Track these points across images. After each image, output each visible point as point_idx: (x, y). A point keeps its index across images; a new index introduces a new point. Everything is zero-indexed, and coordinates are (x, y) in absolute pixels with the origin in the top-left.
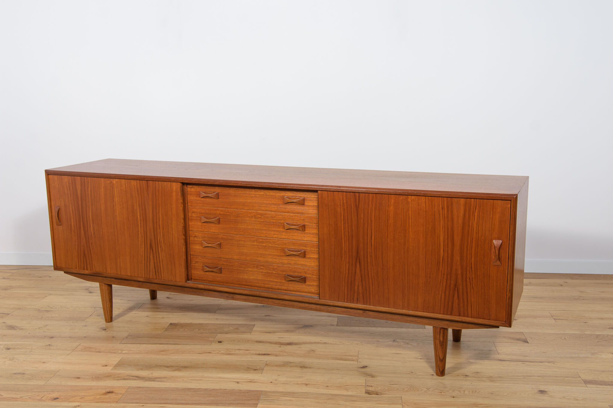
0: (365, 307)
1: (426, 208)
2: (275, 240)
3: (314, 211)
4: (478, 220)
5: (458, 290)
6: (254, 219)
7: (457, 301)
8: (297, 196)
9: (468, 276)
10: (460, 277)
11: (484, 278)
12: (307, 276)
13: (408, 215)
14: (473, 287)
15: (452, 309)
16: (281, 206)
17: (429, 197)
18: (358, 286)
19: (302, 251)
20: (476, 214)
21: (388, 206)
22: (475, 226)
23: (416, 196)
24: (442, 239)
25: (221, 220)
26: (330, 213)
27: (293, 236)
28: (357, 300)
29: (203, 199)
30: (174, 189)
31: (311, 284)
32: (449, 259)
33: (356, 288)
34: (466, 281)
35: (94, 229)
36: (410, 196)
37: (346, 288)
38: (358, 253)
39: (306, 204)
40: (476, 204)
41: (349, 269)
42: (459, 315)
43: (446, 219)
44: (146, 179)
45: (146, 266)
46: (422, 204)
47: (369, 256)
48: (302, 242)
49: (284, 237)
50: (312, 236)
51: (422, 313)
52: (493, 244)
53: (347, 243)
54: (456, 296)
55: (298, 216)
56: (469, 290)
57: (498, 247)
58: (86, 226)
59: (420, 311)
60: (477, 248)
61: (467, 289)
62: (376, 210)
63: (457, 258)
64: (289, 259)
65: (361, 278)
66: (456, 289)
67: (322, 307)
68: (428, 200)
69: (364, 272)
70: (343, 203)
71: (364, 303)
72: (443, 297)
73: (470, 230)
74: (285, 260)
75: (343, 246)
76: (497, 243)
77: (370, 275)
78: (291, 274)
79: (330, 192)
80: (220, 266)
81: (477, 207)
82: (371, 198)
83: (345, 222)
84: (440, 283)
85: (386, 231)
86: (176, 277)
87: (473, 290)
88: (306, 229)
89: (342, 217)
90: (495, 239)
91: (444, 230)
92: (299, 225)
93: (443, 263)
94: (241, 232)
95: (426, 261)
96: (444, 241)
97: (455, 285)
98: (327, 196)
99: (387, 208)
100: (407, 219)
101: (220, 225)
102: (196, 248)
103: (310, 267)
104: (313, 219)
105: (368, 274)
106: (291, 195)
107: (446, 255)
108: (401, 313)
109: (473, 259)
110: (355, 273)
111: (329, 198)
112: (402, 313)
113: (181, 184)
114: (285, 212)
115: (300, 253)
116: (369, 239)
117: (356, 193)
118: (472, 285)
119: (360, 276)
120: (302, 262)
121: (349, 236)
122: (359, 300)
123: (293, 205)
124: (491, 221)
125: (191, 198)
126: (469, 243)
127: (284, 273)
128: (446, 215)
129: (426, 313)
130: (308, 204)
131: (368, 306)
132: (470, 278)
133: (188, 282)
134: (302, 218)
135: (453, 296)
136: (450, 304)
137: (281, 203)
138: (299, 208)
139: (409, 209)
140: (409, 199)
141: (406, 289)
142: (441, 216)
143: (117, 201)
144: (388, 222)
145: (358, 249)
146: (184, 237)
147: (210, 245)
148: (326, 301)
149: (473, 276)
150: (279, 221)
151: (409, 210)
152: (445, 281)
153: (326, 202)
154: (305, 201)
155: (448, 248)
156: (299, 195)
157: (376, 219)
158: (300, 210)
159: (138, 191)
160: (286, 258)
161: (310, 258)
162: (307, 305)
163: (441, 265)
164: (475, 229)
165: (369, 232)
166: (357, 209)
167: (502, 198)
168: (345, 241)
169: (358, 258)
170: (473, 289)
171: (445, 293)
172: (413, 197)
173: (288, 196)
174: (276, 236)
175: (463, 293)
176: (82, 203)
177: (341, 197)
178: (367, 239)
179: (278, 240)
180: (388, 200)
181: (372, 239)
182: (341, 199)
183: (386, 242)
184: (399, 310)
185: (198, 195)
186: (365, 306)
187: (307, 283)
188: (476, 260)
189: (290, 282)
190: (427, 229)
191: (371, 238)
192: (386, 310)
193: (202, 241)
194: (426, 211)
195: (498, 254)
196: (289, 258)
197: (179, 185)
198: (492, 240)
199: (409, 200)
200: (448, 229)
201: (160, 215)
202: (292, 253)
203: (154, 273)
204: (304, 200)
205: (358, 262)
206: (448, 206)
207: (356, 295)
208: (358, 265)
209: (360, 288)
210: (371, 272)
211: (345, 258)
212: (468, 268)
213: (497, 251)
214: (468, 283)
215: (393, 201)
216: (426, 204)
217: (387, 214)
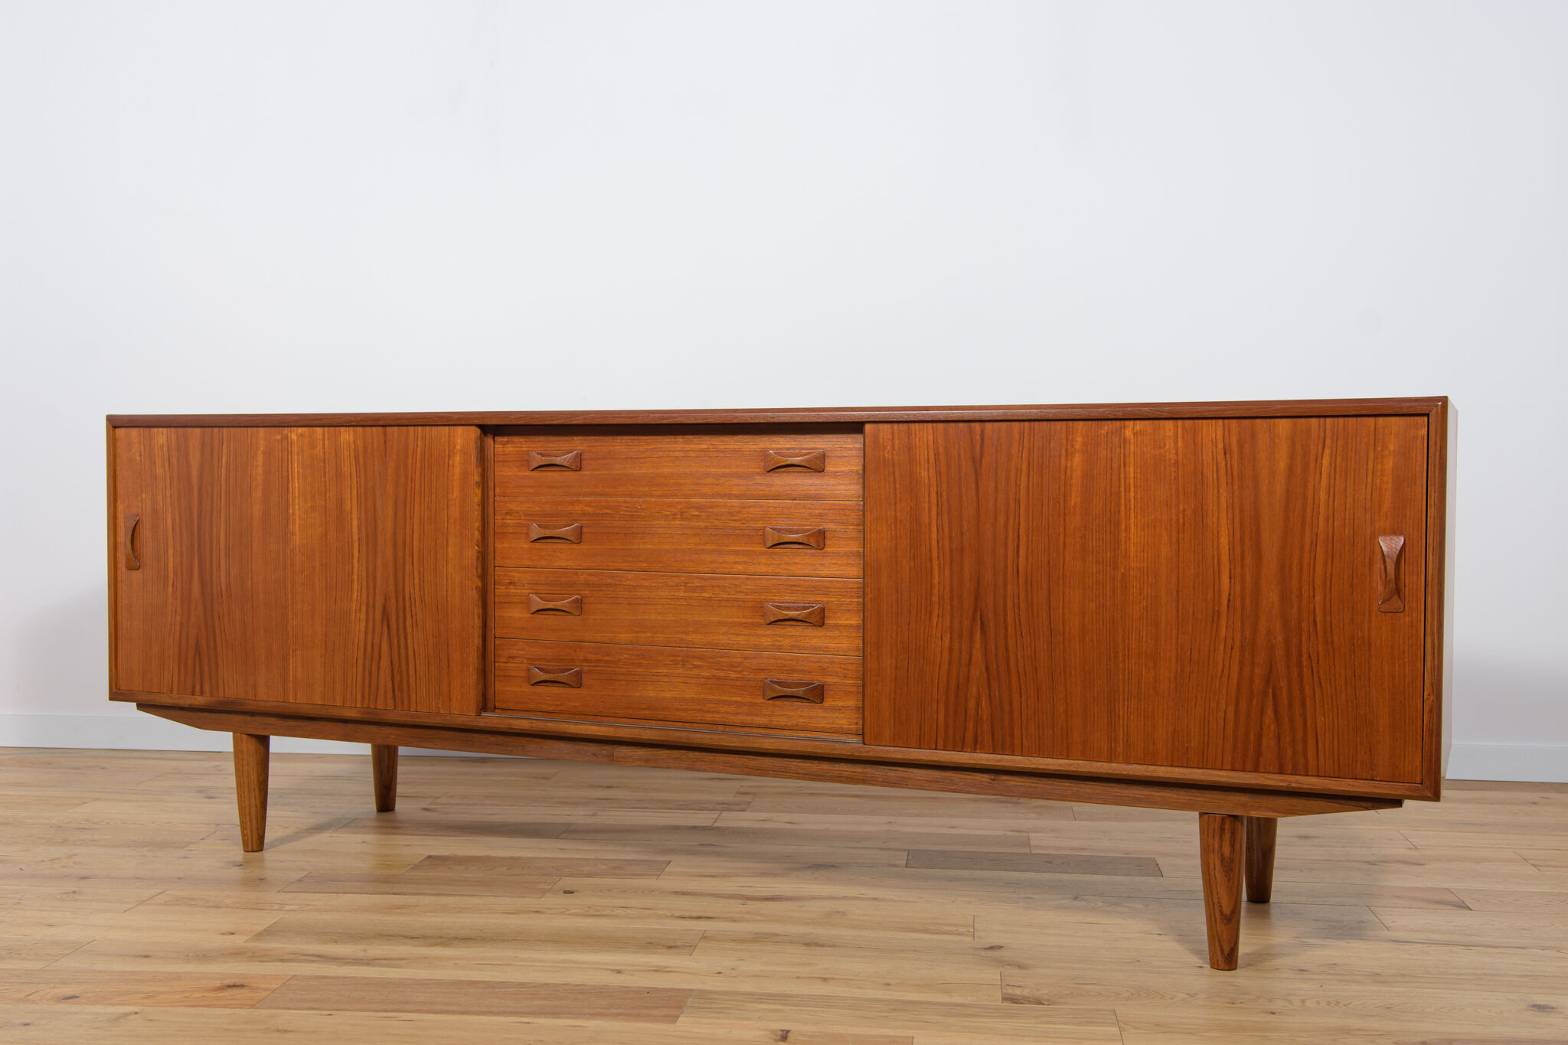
0: (998, 761)
1: (1177, 454)
2: (737, 578)
3: (852, 487)
4: (1332, 481)
5: (1274, 693)
6: (679, 523)
7: (1272, 728)
8: (804, 446)
9: (1304, 650)
10: (1280, 653)
11: (1354, 651)
12: (829, 680)
13: (1125, 478)
14: (1320, 683)
15: (1259, 753)
16: (759, 479)
17: (1188, 422)
18: (979, 698)
19: (813, 607)
20: (1325, 462)
21: (1067, 456)
22: (1323, 495)
23: (1147, 422)
24: (1224, 541)
25: (585, 530)
26: (898, 486)
27: (787, 564)
28: (976, 741)
29: (536, 474)
30: (458, 447)
31: (841, 704)
32: (1248, 602)
33: (972, 704)
34: (1300, 664)
35: (228, 573)
36: (1132, 422)
37: (942, 706)
38: (977, 598)
39: (829, 468)
40: (1325, 432)
41: (951, 650)
42: (1281, 772)
43: (1236, 482)
44: (381, 423)
45: (367, 673)
46: (1165, 444)
47: (1010, 604)
48: (816, 581)
49: (764, 569)
50: (845, 562)
51: (1170, 769)
52: (1377, 550)
53: (947, 573)
54: (1270, 712)
55: (804, 507)
56: (1308, 692)
57: (1395, 556)
58: (208, 566)
59: (1162, 765)
60: (1329, 565)
61: (1302, 690)
62: (1031, 469)
64: (776, 635)
65: (985, 675)
66: (1270, 691)
67: (870, 770)
68: (1183, 429)
69: (996, 655)
70: (936, 455)
71: (994, 750)
72: (1231, 716)
73: (1309, 511)
74: (767, 637)
75: (936, 581)
76: (1390, 545)
77: (1012, 662)
78: (783, 677)
79: (901, 425)
80: (577, 666)
81: (1328, 442)
82: (1016, 436)
83: (942, 511)
84: (1221, 677)
85: (1062, 529)
86: (450, 700)
87: (1322, 692)
88: (828, 542)
89: (934, 496)
90: (1385, 533)
91: (1230, 516)
92: (808, 530)
93: (1228, 614)
94: (641, 561)
95: (1178, 611)
96: (1232, 549)
97: (1268, 680)
98: (891, 437)
99: (1063, 461)
100: (1122, 489)
101: (581, 546)
102: (513, 616)
103: (836, 653)
104: (847, 512)
105: (1008, 660)
106: (788, 446)
107: (1238, 588)
108: (1104, 771)
109: (1319, 598)
110: (970, 660)
111: (897, 442)
112: (1110, 772)
113: (478, 431)
114: (767, 497)
115: (810, 614)
116: (1010, 555)
117: (972, 424)
118: (1319, 677)
119: (984, 670)
120: (815, 641)
121: (951, 551)
122: (979, 739)
123: (792, 474)
124: (1369, 480)
125: (504, 472)
126: (1307, 548)
127: (762, 676)
128: (1235, 473)
129: (1182, 770)
130: (834, 469)
131: (1006, 757)
132: (1310, 657)
133: (484, 714)
134: (817, 512)
135: (1262, 712)
136: (1252, 737)
137: (758, 470)
138: (810, 482)
139: (1127, 461)
140: (1127, 431)
141: (1121, 698)
142: (1222, 472)
143: (299, 488)
144: (1065, 500)
145: (978, 587)
146: (480, 584)
147: (550, 605)
148: (882, 748)
149: (1320, 649)
150: (751, 524)
151: (1127, 465)
152: (1235, 668)
153: (887, 455)
154: (827, 460)
155: (1243, 566)
156: (812, 445)
157: (1031, 495)
158: (812, 488)
159: (357, 458)
160: (768, 632)
161: (837, 626)
162: (825, 766)
163: (1223, 622)
164: (1322, 510)
165: (1010, 535)
166: (976, 471)
167: (1402, 408)
168: (939, 565)
169: (978, 614)
170: (1322, 688)
171: (1237, 705)
172: (1139, 425)
173: (778, 449)
174: (740, 567)
175: (1290, 705)
176: (200, 503)
177: (931, 437)
178: (1006, 557)
179: (747, 579)
180: (1067, 438)
181: (1018, 557)
182: (931, 444)
183: (1061, 563)
184: (1099, 764)
185: (524, 461)
186: (998, 757)
187: (828, 702)
188: (1328, 599)
189: (778, 703)
190: (1181, 516)
191: (1018, 552)
192: (1060, 765)
193: (528, 596)
194: (1177, 461)
195: (1393, 576)
196: (778, 630)
197: (474, 432)
198: (1374, 537)
199: (1128, 433)
200: (1242, 511)
201: (416, 521)
202: (787, 615)
203: (390, 694)
204: (823, 457)
205: (978, 627)
206: (1241, 444)
207: (971, 725)
208: (978, 636)
209: (984, 703)
210: (1017, 656)
211: (941, 616)
212: (1304, 626)
213: (1391, 568)
214: (1305, 669)
215: (1079, 439)
216: (1176, 443)
217: (1063, 477)
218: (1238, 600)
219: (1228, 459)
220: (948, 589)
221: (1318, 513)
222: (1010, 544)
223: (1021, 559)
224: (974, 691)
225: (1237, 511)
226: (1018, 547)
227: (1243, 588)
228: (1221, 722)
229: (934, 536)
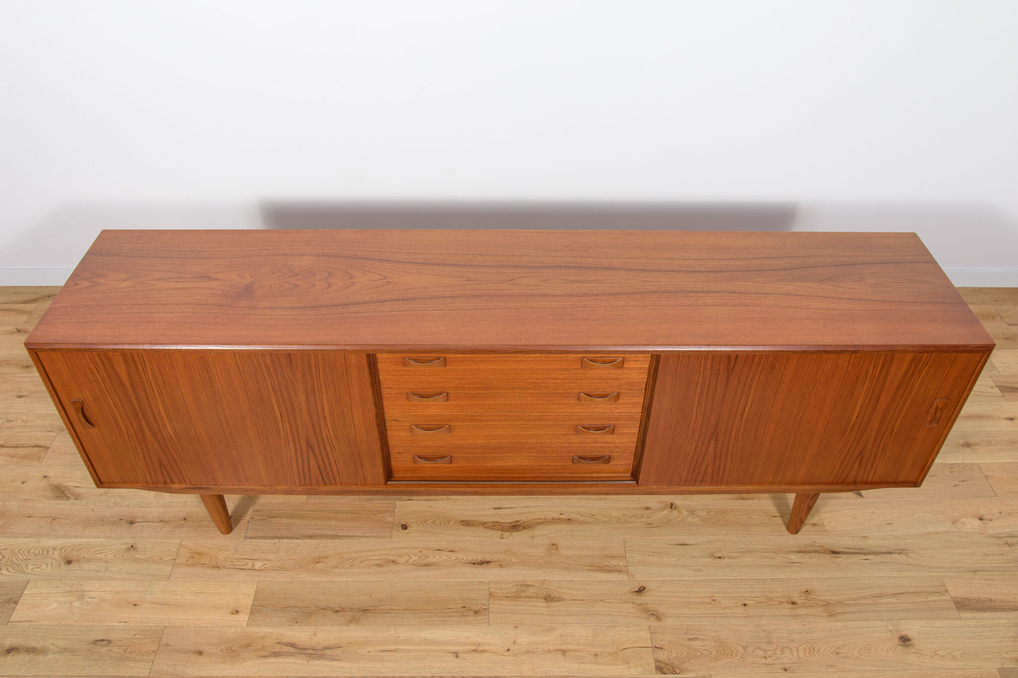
1: (847, 368)
2: (561, 415)
3: (640, 375)
5: (862, 457)
6: (519, 391)
7: (855, 469)
9: (882, 442)
10: (870, 443)
12: (615, 454)
14: (885, 453)
15: (846, 478)
16: (577, 371)
18: (707, 466)
21: (784, 369)
22: (917, 385)
24: (859, 403)
25: (450, 395)
27: (594, 408)
28: (703, 481)
31: (619, 463)
32: (862, 426)
33: (703, 469)
34: (878, 447)
37: (685, 471)
38: (715, 429)
39: (626, 366)
41: (696, 448)
43: (875, 379)
45: (301, 471)
46: (842, 364)
47: (734, 430)
48: (611, 415)
49: (577, 411)
50: (631, 406)
52: (934, 405)
53: (700, 419)
55: (607, 383)
56: (878, 455)
57: (942, 408)
60: (908, 411)
63: (875, 423)
64: (583, 438)
65: (713, 457)
68: (854, 358)
69: (721, 450)
70: (705, 369)
71: (711, 484)
73: (908, 390)
75: (693, 422)
77: (729, 452)
78: (586, 455)
80: (448, 455)
81: (929, 363)
83: (703, 392)
84: (838, 453)
86: (365, 479)
87: (884, 456)
88: (621, 397)
90: (941, 399)
91: (866, 393)
93: (850, 431)
94: (491, 409)
95: (825, 430)
96: (862, 406)
101: (446, 402)
103: (620, 444)
104: (636, 385)
107: (859, 420)
109: (898, 422)
110: (706, 452)
114: (582, 379)
118: (885, 451)
119: (713, 455)
120: (607, 440)
121: (705, 409)
123: (601, 368)
124: (943, 378)
127: (572, 454)
128: (876, 376)
134: (615, 385)
135: (853, 464)
137: (577, 367)
138: (613, 372)
142: (869, 376)
145: (718, 424)
149: (891, 440)
150: (569, 389)
152: (847, 449)
154: (625, 362)
155: (865, 413)
157: (759, 384)
158: (613, 375)
160: (578, 437)
161: (622, 433)
163: (847, 433)
164: (914, 390)
165: (742, 402)
166: (728, 373)
168: (696, 415)
169: (715, 435)
171: (843, 461)
174: (561, 410)
175: (868, 461)
177: (703, 360)
178: (737, 411)
179: (565, 415)
180: (787, 361)
181: (744, 411)
183: (768, 413)
187: (612, 463)
188: (902, 424)
190: (840, 393)
194: (846, 372)
198: (935, 400)
200: (873, 391)
203: (321, 480)
204: (623, 361)
205: (714, 440)
207: (701, 476)
208: (713, 443)
209: (710, 467)
210: (733, 450)
211: (693, 436)
212: (887, 433)
214: (880, 448)
218: (858, 426)
220: (699, 425)
222: (741, 405)
224: (705, 464)
225: (870, 392)
226: (745, 407)
227: (862, 420)
228: (832, 468)
229: (696, 403)
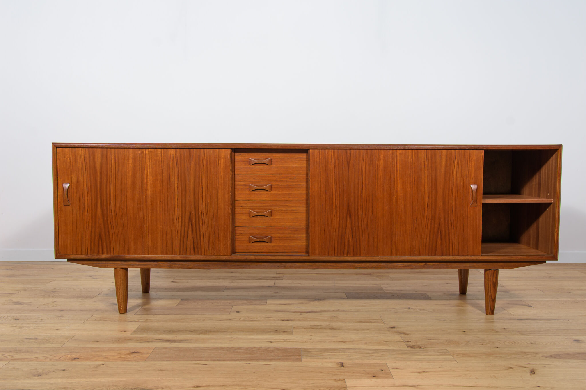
1: (412, 160)
4: (458, 168)
5: (440, 232)
7: (440, 242)
9: (449, 219)
10: (442, 220)
11: (463, 219)
13: (397, 168)
14: (454, 228)
15: (436, 250)
17: (416, 151)
18: (349, 239)
20: (456, 163)
22: (455, 173)
23: (404, 150)
24: (426, 187)
26: (321, 170)
28: (348, 252)
32: (433, 205)
33: (346, 241)
36: (399, 150)
37: (336, 242)
38: (348, 207)
40: (456, 154)
41: (339, 224)
43: (430, 169)
46: (409, 157)
47: (359, 208)
52: (470, 189)
53: (338, 199)
54: (439, 238)
57: (475, 190)
60: (457, 194)
61: (449, 231)
62: (366, 165)
63: (440, 203)
65: (351, 231)
66: (439, 232)
68: (414, 153)
69: (355, 224)
70: (335, 160)
71: (354, 255)
72: (428, 240)
73: (451, 177)
75: (334, 201)
76: (474, 186)
77: (360, 228)
79: (322, 150)
81: (457, 157)
82: (362, 154)
83: (336, 178)
84: (425, 228)
85: (376, 184)
87: (454, 231)
89: (334, 173)
90: (472, 183)
91: (428, 179)
93: (427, 209)
95: (412, 208)
96: (429, 189)
97: (439, 228)
98: (319, 154)
99: (377, 162)
100: (396, 171)
105: (359, 226)
107: (430, 201)
109: (454, 203)
110: (346, 226)
111: (321, 156)
117: (348, 150)
119: (351, 229)
121: (340, 191)
124: (468, 168)
126: (450, 188)
128: (430, 166)
132: (451, 220)
135: (437, 238)
136: (434, 245)
139: (397, 162)
140: (397, 153)
141: (395, 236)
142: (426, 166)
144: (377, 175)
145: (349, 203)
149: (454, 218)
151: (397, 164)
152: (429, 225)
153: (317, 160)
155: (432, 194)
157: (366, 173)
163: (426, 212)
164: (455, 177)
165: (360, 186)
166: (348, 165)
168: (335, 196)
169: (349, 211)
171: (430, 236)
172: (401, 151)
175: (445, 236)
178: (358, 193)
180: (378, 155)
181: (362, 193)
182: (333, 156)
183: (376, 194)
188: (456, 204)
190: (414, 179)
191: (362, 191)
194: (412, 163)
198: (469, 185)
199: (398, 154)
200: (432, 178)
205: (349, 215)
206: (431, 158)
207: (346, 247)
208: (349, 219)
209: (350, 240)
210: (361, 225)
211: (336, 213)
212: (449, 212)
213: (474, 194)
214: (449, 225)
215: (382, 155)
216: (412, 156)
217: (377, 167)
218: (430, 205)
219: (428, 162)
220: (338, 204)
221: (454, 178)
222: (359, 189)
223: (363, 193)
224: (347, 236)
225: (430, 178)
226: (362, 190)
227: (432, 202)
228: (425, 242)
229: (334, 187)
